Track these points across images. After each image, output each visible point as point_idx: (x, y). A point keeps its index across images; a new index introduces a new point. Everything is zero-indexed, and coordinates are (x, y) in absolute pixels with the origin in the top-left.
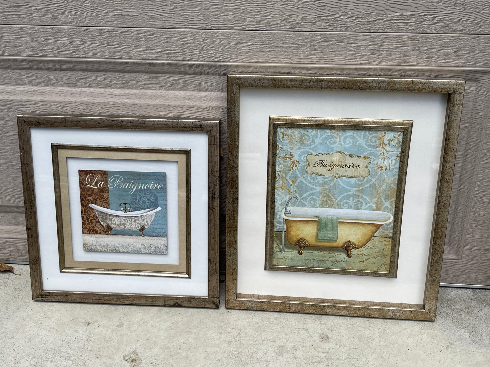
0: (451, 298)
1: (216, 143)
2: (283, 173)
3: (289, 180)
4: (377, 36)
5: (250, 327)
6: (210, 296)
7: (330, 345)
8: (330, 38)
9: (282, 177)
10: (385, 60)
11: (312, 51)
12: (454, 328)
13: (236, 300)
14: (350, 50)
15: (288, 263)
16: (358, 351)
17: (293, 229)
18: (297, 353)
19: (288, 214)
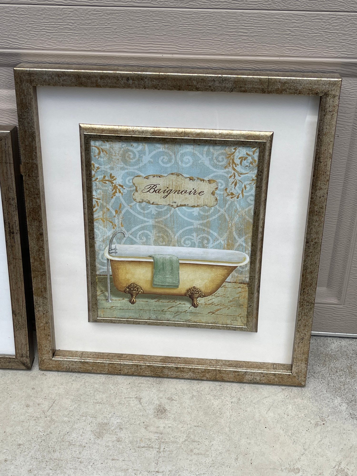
0: (330, 352)
1: (8, 161)
2: (103, 200)
3: (111, 209)
4: (220, 14)
5: (67, 397)
6: (18, 355)
7: (166, 422)
8: (154, 17)
9: (101, 206)
10: (232, 49)
11: (131, 35)
12: (329, 396)
13: (51, 360)
14: (184, 33)
15: (117, 314)
16: (200, 430)
17: (120, 271)
18: (122, 435)
19: (113, 253)
